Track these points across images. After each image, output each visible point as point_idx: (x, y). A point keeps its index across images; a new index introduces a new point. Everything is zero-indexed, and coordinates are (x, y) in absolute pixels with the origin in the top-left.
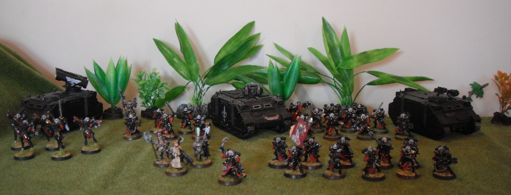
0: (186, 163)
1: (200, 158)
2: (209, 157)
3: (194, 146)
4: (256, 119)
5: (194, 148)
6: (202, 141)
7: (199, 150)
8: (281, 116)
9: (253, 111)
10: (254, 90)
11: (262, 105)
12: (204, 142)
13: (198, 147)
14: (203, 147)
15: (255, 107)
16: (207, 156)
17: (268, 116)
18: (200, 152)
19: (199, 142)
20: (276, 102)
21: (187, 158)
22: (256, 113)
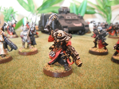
0: (10, 50)
1: (28, 47)
2: (35, 45)
3: (21, 34)
4: (69, 24)
5: (21, 37)
6: (29, 30)
7: (26, 38)
8: (83, 24)
11: (72, 17)
12: (30, 30)
13: (25, 35)
14: (30, 35)
15: (67, 18)
16: (34, 45)
18: (27, 41)
19: (26, 31)
21: (11, 44)
22: (68, 21)
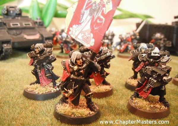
4: (14, 37)
8: (42, 36)
9: (10, 29)
10: (13, 11)
11: (21, 24)
15: (13, 25)
17: (28, 35)
20: (37, 22)
22: (14, 31)
